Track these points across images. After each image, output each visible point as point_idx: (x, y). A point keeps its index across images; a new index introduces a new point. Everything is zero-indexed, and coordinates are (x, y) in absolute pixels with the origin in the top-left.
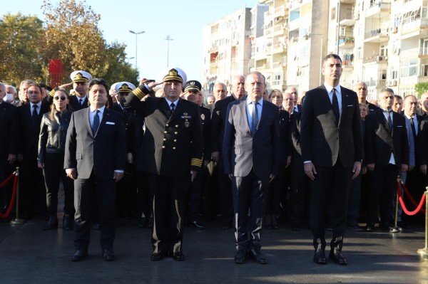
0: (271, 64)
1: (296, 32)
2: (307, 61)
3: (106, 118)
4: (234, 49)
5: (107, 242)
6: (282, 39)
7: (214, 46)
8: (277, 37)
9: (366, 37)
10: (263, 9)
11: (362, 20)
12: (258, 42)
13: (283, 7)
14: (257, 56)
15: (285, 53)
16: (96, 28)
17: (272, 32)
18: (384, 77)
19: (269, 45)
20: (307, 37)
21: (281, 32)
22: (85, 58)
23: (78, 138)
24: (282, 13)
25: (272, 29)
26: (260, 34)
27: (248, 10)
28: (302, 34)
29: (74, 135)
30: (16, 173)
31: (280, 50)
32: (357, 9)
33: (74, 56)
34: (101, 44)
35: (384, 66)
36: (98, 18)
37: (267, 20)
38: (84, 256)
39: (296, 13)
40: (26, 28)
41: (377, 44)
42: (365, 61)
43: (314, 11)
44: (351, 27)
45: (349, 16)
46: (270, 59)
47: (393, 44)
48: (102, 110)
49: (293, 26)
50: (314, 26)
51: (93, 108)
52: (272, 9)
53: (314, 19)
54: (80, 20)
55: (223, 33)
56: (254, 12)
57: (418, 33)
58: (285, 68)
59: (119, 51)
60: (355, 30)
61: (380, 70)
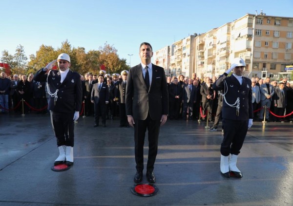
0: (176, 65)
1: (185, 54)
2: (188, 64)
3: (103, 86)
4: (164, 60)
5: (104, 122)
6: (180, 57)
7: (157, 59)
8: (178, 56)
9: (208, 56)
10: (174, 46)
11: (207, 50)
12: (172, 58)
13: (180, 46)
14: (172, 62)
15: (181, 61)
16: (116, 54)
17: (176, 54)
18: (214, 69)
19: (176, 58)
20: (188, 56)
21: (180, 54)
22: (112, 64)
23: (95, 92)
24: (180, 48)
25: (177, 53)
26: (173, 55)
27: (169, 47)
28: (187, 55)
29: (94, 91)
30: (84, 102)
31: (179, 60)
32: (205, 47)
33: (108, 64)
34: (118, 59)
35: (214, 66)
36: (117, 51)
37: (175, 50)
38: (98, 125)
39: (184, 48)
40: (96, 54)
41: (211, 58)
42: (208, 64)
43: (191, 47)
44: (203, 53)
45: (203, 49)
46: (176, 63)
47: (217, 58)
48: (102, 83)
49: (184, 52)
50: (191, 52)
51: (99, 83)
52: (177, 46)
53: (191, 50)
54: (111, 52)
55: (160, 55)
56: (171, 47)
57: (225, 55)
58: (181, 66)
59: (124, 62)
60: (205, 54)
61: (213, 67)
